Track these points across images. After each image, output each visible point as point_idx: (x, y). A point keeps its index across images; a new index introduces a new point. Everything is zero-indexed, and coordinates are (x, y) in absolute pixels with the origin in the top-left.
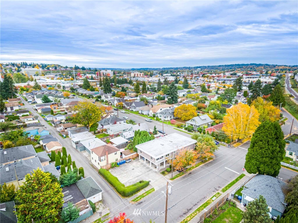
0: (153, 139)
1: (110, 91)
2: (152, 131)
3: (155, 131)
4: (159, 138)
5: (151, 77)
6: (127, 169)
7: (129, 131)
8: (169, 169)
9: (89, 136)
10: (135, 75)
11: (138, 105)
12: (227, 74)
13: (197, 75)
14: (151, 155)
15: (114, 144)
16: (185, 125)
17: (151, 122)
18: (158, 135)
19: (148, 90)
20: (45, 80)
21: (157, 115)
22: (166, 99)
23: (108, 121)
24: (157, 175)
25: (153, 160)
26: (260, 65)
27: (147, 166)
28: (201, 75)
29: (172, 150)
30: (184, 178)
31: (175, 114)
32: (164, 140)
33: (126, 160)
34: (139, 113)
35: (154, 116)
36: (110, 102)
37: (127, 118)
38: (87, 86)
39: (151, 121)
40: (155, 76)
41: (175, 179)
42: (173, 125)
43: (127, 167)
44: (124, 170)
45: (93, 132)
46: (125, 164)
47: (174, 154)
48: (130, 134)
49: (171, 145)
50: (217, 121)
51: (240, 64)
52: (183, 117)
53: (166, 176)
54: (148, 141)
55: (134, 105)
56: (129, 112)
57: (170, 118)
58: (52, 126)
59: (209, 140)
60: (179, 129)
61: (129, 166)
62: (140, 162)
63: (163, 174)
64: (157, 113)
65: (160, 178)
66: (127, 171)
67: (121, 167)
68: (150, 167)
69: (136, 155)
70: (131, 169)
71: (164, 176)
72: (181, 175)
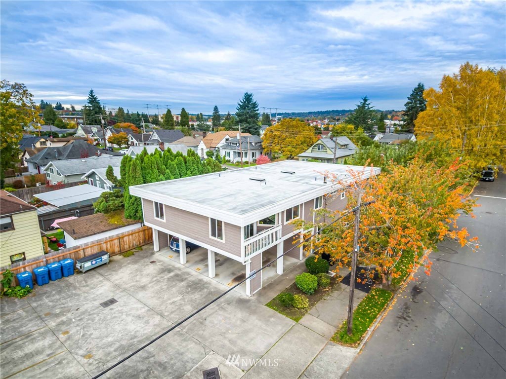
6: (71, 303)
14: (211, 213)
21: (219, 152)
25: (223, 241)
27: (192, 279)
30: (403, 317)
33: (74, 260)
35: (210, 154)
43: (70, 296)
44: (46, 315)
46: (72, 278)
53: (306, 320)
55: (157, 139)
61: (87, 288)
62: (160, 261)
63: (288, 311)
64: (217, 149)
65: (276, 338)
66: (69, 315)
67: (39, 296)
68: (205, 278)
69: (141, 234)
70: (97, 303)
71: (297, 320)
72: (383, 305)
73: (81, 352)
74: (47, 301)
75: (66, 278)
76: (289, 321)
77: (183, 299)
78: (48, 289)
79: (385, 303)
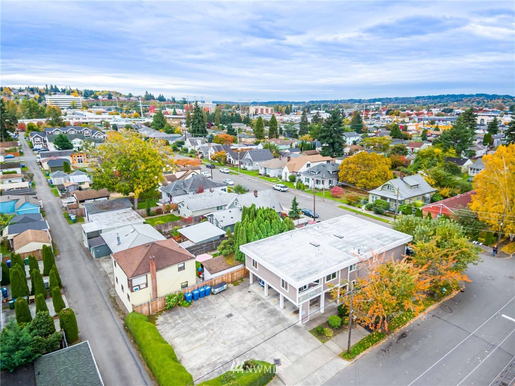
0: (289, 229)
1: (204, 133)
2: (287, 210)
3: (296, 209)
4: (304, 227)
5: (288, 114)
6: (212, 313)
7: (230, 210)
8: (337, 320)
9: (128, 219)
10: (257, 110)
11: (257, 157)
12: (435, 111)
13: (376, 112)
14: (283, 276)
15: (188, 239)
16: (368, 200)
17: (284, 191)
18: (301, 221)
19: (281, 133)
20: (82, 115)
21: (301, 178)
22: (319, 149)
23: (185, 186)
24: (301, 339)
25: (288, 291)
26: (495, 97)
27: (270, 307)
28: (384, 113)
29: (346, 260)
30: (384, 350)
31: (341, 174)
32: (320, 232)
33: (211, 286)
34: (260, 175)
35: (293, 180)
36: (200, 153)
37: (231, 183)
38: (160, 124)
39: (285, 189)
40: (295, 113)
41: (358, 357)
42: (337, 199)
43: (211, 309)
44: (202, 319)
45: (144, 211)
46: (210, 297)
47: (349, 272)
48: (231, 215)
49: (340, 246)
50: (446, 191)
51: (456, 94)
52: (360, 181)
53: (328, 343)
54: (275, 234)
55: (250, 157)
56: (238, 171)
57: (330, 183)
58: (59, 196)
59: (450, 235)
60: (351, 207)
61: (218, 305)
62: (253, 292)
63: (320, 337)
64: (298, 174)
65: (310, 350)
66: (212, 320)
67: (196, 307)
68: (278, 309)
69: (243, 271)
70: (224, 315)
71: (323, 343)
72: (376, 341)
73: (221, 341)
74: (200, 310)
75: (206, 297)
76: (319, 342)
77: (265, 320)
78: (199, 303)
79: (378, 340)
